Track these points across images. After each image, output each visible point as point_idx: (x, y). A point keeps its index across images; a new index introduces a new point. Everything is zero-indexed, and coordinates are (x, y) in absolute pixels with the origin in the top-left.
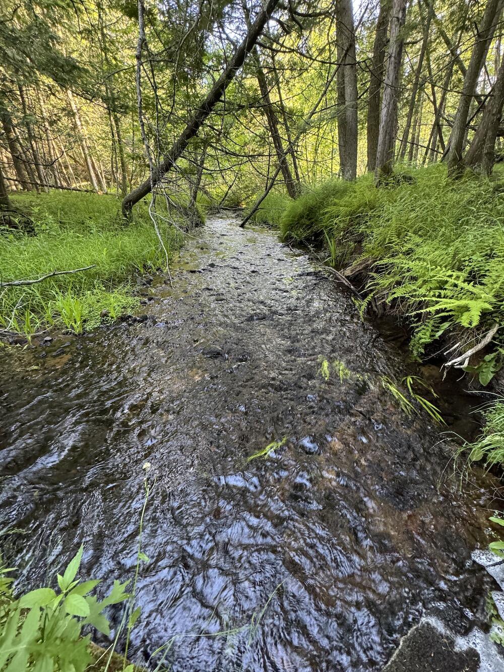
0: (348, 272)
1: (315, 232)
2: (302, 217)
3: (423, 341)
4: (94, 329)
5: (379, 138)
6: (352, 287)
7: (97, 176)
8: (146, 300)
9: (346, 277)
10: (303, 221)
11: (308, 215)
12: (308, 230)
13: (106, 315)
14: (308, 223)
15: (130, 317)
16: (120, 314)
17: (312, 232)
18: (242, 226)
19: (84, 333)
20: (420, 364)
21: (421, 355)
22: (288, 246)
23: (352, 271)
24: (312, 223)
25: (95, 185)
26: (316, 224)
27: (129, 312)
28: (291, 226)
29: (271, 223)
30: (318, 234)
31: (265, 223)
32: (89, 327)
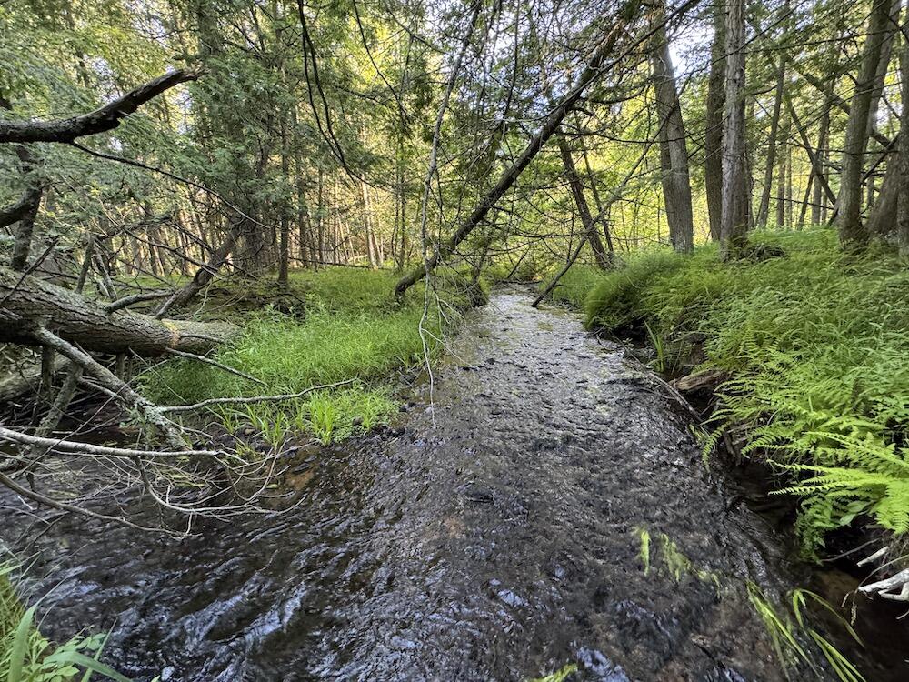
0: (684, 383)
1: (635, 319)
2: (614, 298)
3: (817, 524)
4: (344, 440)
5: (723, 202)
6: (691, 409)
7: (376, 250)
8: (406, 405)
9: (680, 391)
10: (617, 303)
11: (623, 297)
12: (624, 315)
13: (359, 423)
14: (623, 306)
15: (385, 428)
16: (374, 423)
17: (630, 318)
18: (535, 305)
19: (332, 446)
20: (817, 568)
21: (819, 550)
22: (595, 335)
23: (690, 384)
24: (630, 307)
25: (373, 259)
26: (635, 308)
27: (385, 422)
28: (599, 310)
29: (573, 302)
30: (638, 322)
31: (565, 301)
32: (338, 438)
